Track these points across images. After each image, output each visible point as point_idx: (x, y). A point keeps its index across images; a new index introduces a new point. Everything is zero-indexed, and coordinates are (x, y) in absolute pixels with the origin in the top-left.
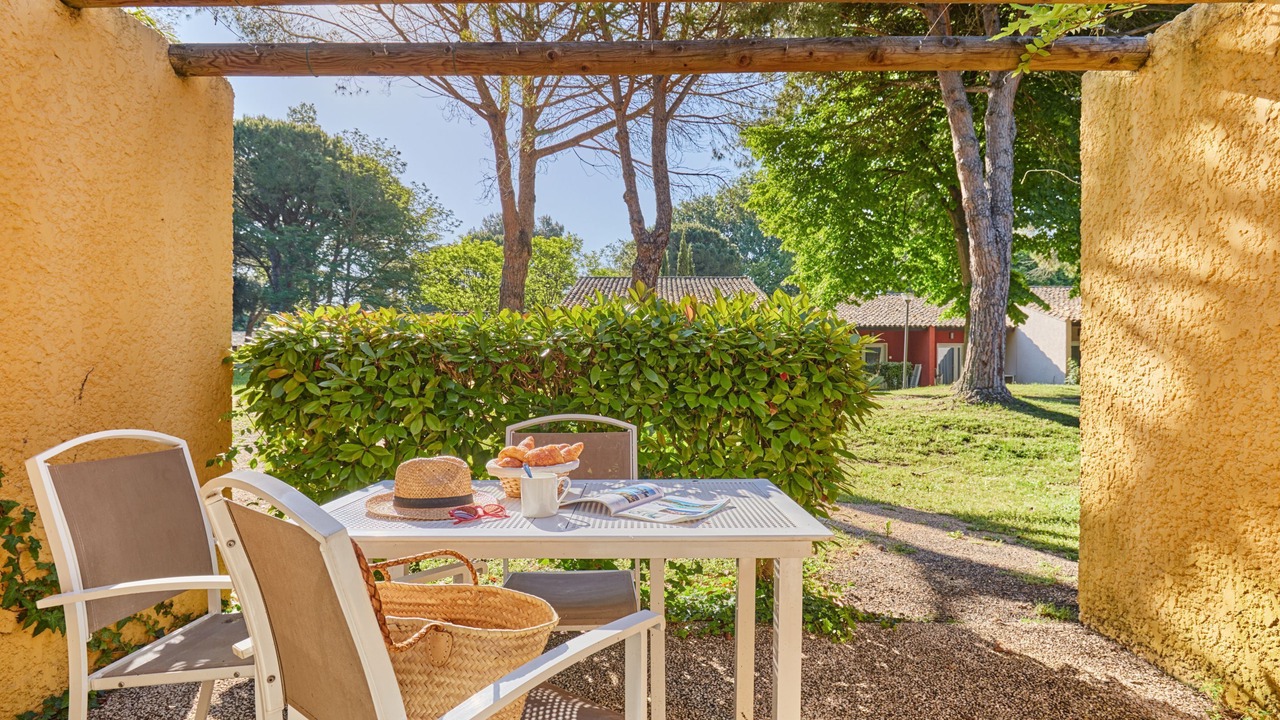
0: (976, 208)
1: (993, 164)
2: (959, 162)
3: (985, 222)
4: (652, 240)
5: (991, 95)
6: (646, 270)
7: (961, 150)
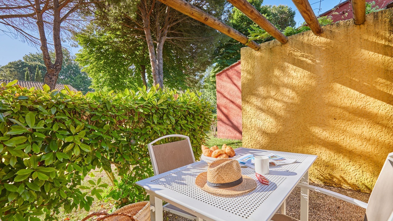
0: (155, 72)
1: (159, 62)
2: (151, 60)
3: (158, 76)
4: (54, 67)
5: (158, 44)
6: (52, 79)
7: (152, 56)
